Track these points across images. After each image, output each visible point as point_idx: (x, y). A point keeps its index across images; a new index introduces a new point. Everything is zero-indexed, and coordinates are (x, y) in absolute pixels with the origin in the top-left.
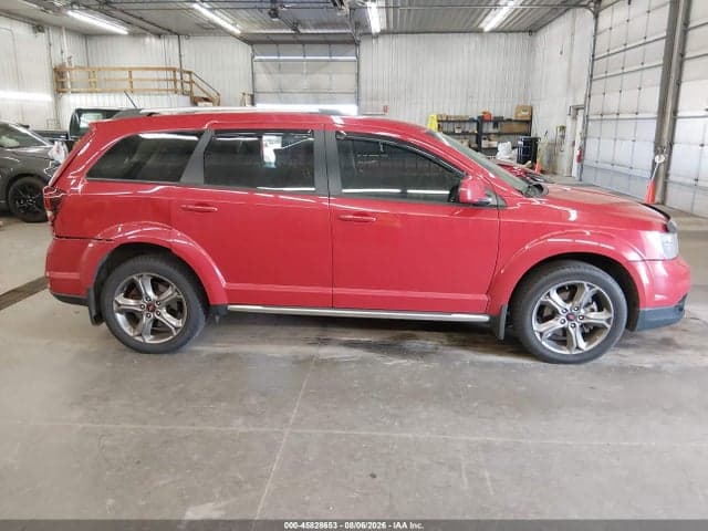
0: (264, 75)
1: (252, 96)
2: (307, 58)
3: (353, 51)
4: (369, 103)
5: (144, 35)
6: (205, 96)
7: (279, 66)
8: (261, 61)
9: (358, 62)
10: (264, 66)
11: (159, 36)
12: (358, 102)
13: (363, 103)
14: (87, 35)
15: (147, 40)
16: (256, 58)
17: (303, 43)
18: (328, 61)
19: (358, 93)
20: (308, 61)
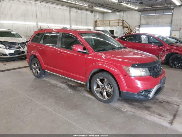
0: (143, 20)
1: (139, 26)
2: (156, 14)
3: (171, 11)
4: (175, 27)
5: (115, 12)
6: (127, 26)
7: (148, 17)
8: (143, 16)
9: (172, 14)
10: (144, 17)
11: (119, 12)
12: (171, 26)
13: (173, 27)
14: (104, 13)
15: (116, 13)
16: (142, 15)
17: (155, 10)
18: (163, 15)
19: (171, 23)
20: (156, 15)
